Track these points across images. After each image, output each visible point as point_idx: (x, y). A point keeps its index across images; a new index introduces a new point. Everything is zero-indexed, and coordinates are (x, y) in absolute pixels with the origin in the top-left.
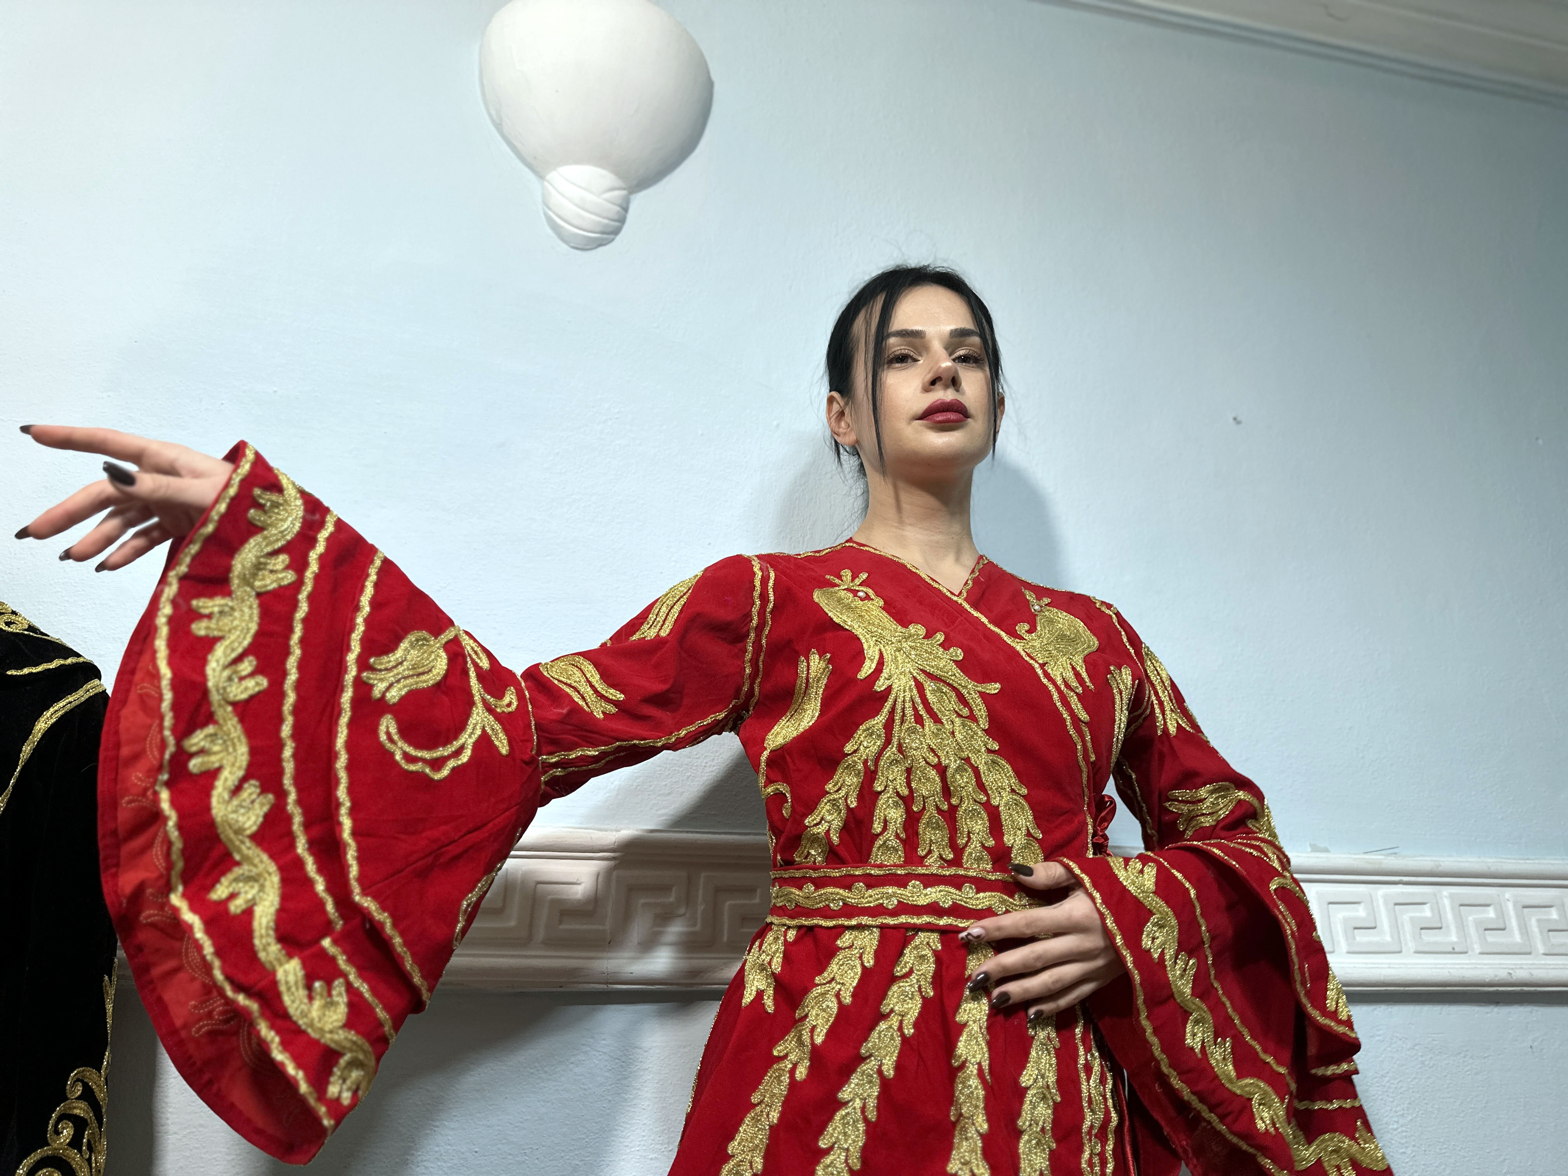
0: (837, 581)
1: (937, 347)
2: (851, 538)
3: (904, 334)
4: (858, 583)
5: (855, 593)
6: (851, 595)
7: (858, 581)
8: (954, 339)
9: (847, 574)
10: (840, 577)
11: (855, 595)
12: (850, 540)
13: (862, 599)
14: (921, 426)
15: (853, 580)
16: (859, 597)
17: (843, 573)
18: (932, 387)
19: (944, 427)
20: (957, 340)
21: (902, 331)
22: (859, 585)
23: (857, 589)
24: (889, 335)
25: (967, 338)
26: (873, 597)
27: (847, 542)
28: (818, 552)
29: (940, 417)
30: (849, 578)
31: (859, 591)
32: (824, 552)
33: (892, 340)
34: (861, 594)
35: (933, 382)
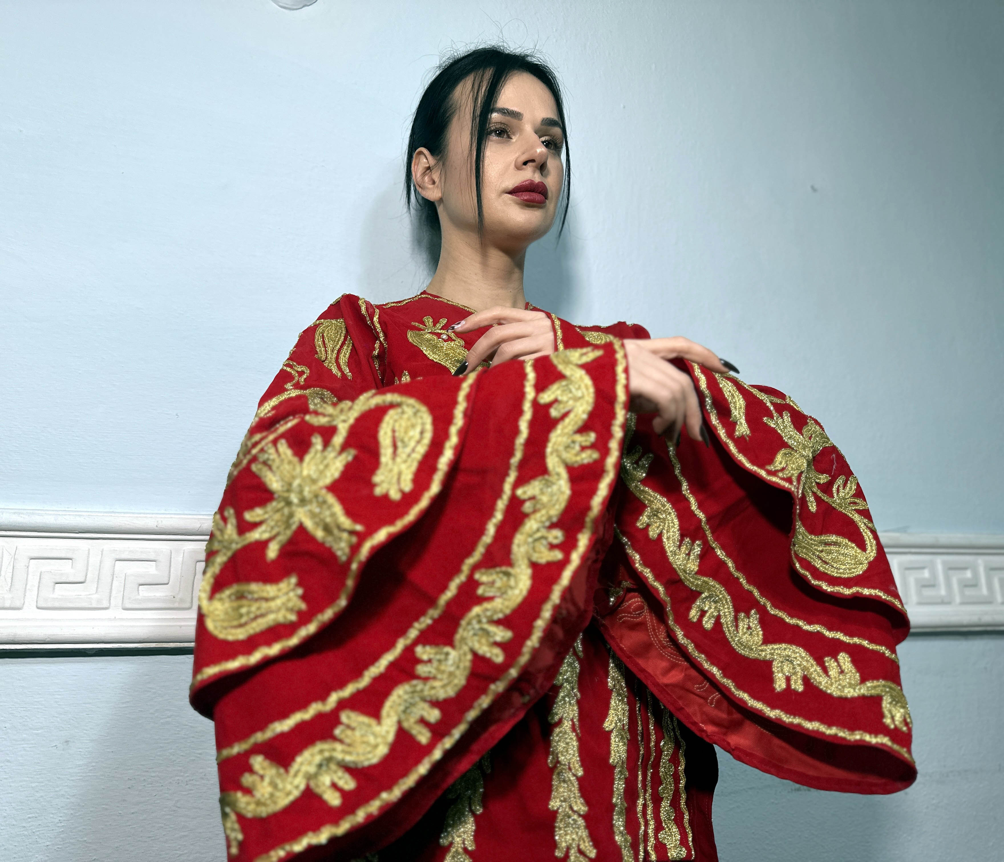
0: (421, 326)
1: (528, 129)
2: (424, 291)
3: (505, 112)
4: (440, 327)
5: (439, 335)
6: (435, 337)
7: (439, 326)
8: (543, 127)
9: (429, 320)
10: (423, 323)
11: (439, 337)
12: (424, 292)
13: (445, 341)
14: (513, 200)
15: (434, 325)
16: (443, 339)
17: (425, 319)
18: (524, 166)
19: (528, 204)
20: (544, 127)
21: (503, 109)
22: (441, 329)
23: (439, 331)
24: (493, 111)
25: (553, 128)
26: (454, 338)
27: (422, 294)
28: (400, 302)
29: (526, 196)
30: (431, 324)
31: (441, 334)
32: (405, 303)
33: (495, 116)
34: (444, 337)
35: (525, 163)
